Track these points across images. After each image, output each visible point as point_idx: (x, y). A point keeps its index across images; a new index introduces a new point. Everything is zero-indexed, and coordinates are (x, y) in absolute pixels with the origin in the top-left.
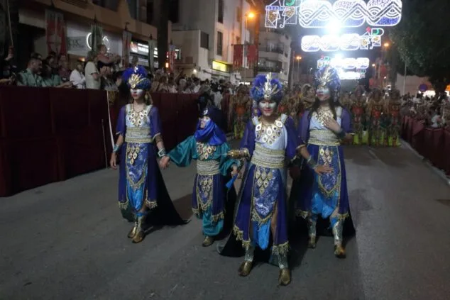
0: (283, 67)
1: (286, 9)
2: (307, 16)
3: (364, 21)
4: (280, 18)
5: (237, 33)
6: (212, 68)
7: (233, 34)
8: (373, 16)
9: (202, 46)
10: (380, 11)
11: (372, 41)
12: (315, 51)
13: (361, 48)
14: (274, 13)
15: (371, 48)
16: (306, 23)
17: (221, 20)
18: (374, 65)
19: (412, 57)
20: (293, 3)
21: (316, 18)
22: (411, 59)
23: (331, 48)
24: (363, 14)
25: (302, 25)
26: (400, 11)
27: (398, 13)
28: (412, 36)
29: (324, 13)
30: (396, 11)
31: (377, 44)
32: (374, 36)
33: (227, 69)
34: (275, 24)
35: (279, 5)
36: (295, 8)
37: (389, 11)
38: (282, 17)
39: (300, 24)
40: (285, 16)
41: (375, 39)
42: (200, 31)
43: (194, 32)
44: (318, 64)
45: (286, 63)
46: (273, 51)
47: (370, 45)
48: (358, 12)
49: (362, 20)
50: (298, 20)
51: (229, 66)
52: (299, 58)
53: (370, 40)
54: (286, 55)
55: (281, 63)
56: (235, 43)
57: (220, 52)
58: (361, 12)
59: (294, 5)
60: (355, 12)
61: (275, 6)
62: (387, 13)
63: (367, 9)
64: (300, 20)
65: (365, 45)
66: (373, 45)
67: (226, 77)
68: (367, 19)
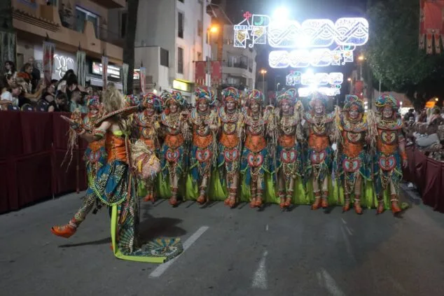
0: (247, 84)
1: (255, 28)
2: (276, 35)
3: (332, 42)
4: (249, 38)
5: (198, 48)
6: (172, 87)
7: (194, 50)
8: (342, 36)
9: (162, 64)
10: (348, 31)
11: (344, 56)
12: (283, 67)
13: (333, 64)
14: (242, 33)
15: (343, 64)
16: (275, 43)
17: (181, 35)
18: (349, 79)
19: (384, 74)
20: (261, 23)
21: (286, 37)
22: (383, 75)
23: (300, 64)
24: (331, 34)
25: (271, 45)
26: (368, 31)
27: (365, 33)
28: (383, 53)
29: (293, 33)
30: (363, 31)
31: (348, 59)
32: (345, 52)
33: (188, 88)
34: (243, 43)
35: (247, 24)
36: (264, 27)
37: (356, 31)
38: (251, 37)
39: (269, 43)
40: (254, 35)
41: (346, 54)
42: (159, 48)
43: (153, 49)
44: (287, 80)
45: (250, 79)
46: (236, 65)
47: (342, 61)
48: (327, 32)
49: (331, 40)
50: (267, 40)
51: (190, 85)
52: (263, 72)
53: (342, 55)
54: (251, 70)
55: (245, 79)
56: (196, 60)
57: (181, 70)
58: (329, 32)
59: (263, 25)
60: (323, 32)
61: (244, 26)
62: (355, 33)
63: (336, 29)
64: (269, 40)
65: (336, 61)
66: (345, 61)
67: (186, 97)
68: (335, 38)
